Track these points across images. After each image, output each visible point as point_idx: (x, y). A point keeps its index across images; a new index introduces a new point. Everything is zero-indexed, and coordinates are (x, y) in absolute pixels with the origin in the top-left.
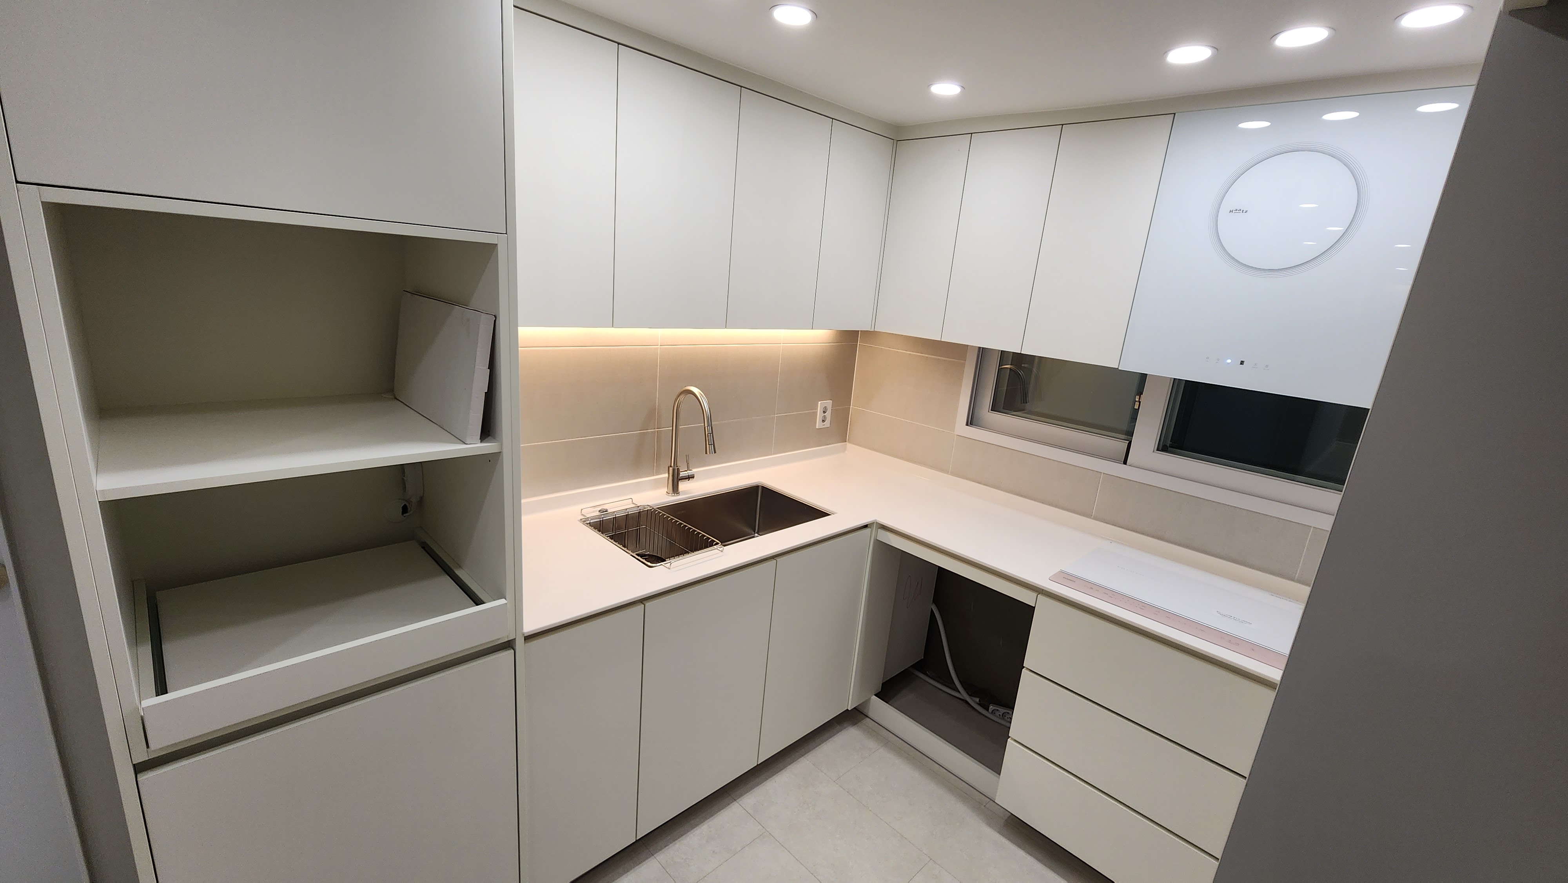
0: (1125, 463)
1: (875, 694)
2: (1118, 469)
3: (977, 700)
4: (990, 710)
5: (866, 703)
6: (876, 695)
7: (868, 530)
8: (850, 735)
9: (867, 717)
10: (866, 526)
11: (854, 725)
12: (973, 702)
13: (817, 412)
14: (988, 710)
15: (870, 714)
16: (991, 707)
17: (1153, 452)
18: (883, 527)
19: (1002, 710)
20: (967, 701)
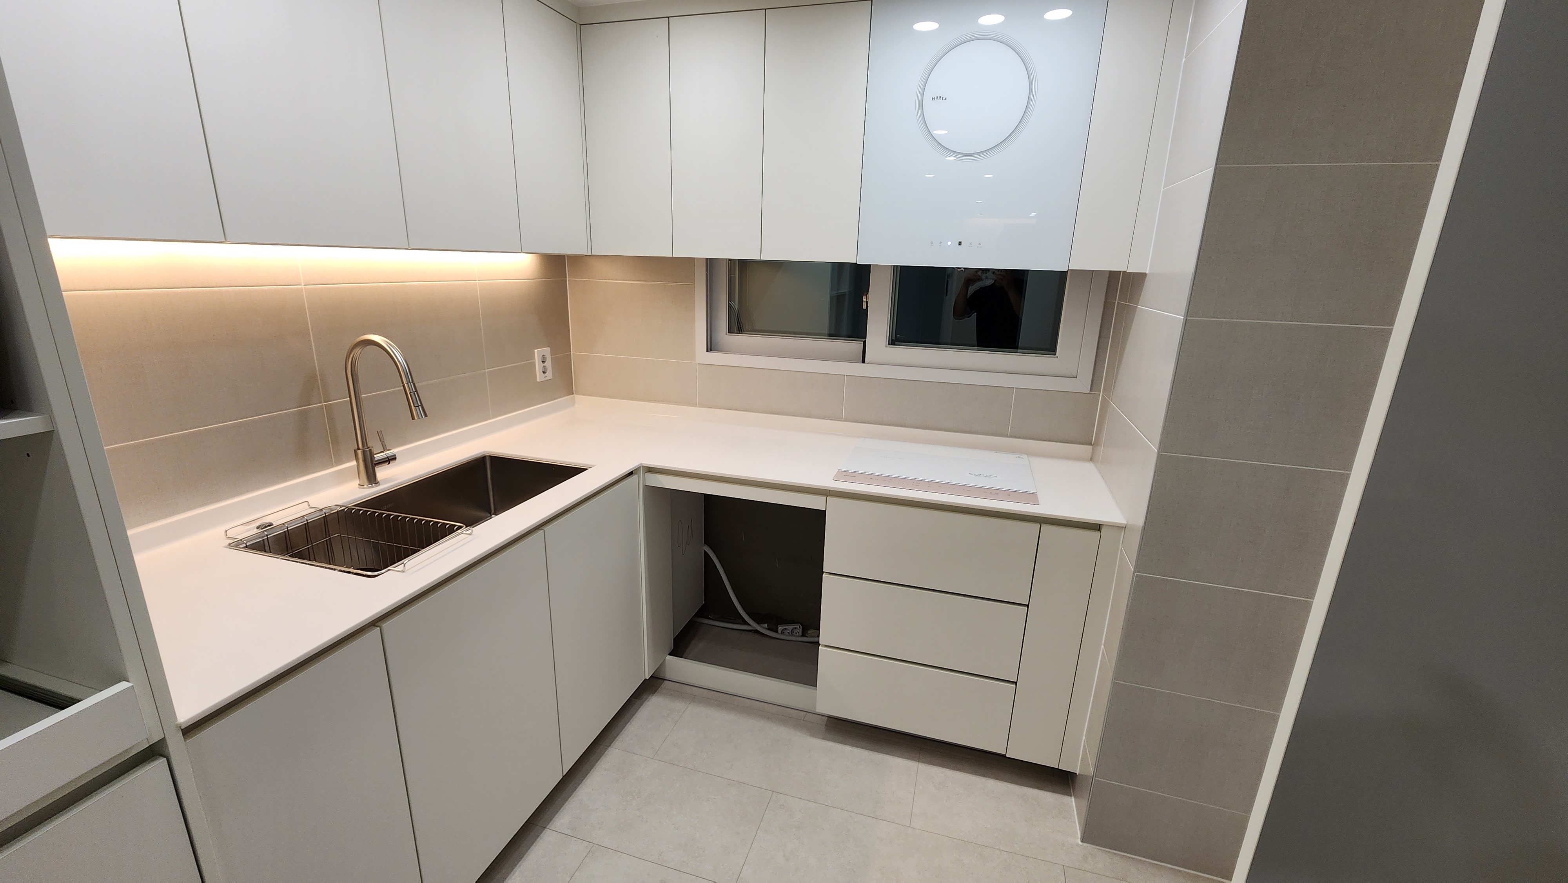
0: (863, 362)
1: (668, 653)
2: (857, 369)
3: (766, 626)
4: (779, 631)
5: (661, 667)
6: (670, 654)
7: (634, 478)
8: (652, 705)
9: (665, 680)
10: (631, 474)
11: (654, 693)
12: (762, 628)
13: (534, 363)
14: (777, 632)
15: (668, 676)
16: (780, 628)
17: (886, 347)
18: (651, 470)
19: (790, 627)
20: (757, 630)
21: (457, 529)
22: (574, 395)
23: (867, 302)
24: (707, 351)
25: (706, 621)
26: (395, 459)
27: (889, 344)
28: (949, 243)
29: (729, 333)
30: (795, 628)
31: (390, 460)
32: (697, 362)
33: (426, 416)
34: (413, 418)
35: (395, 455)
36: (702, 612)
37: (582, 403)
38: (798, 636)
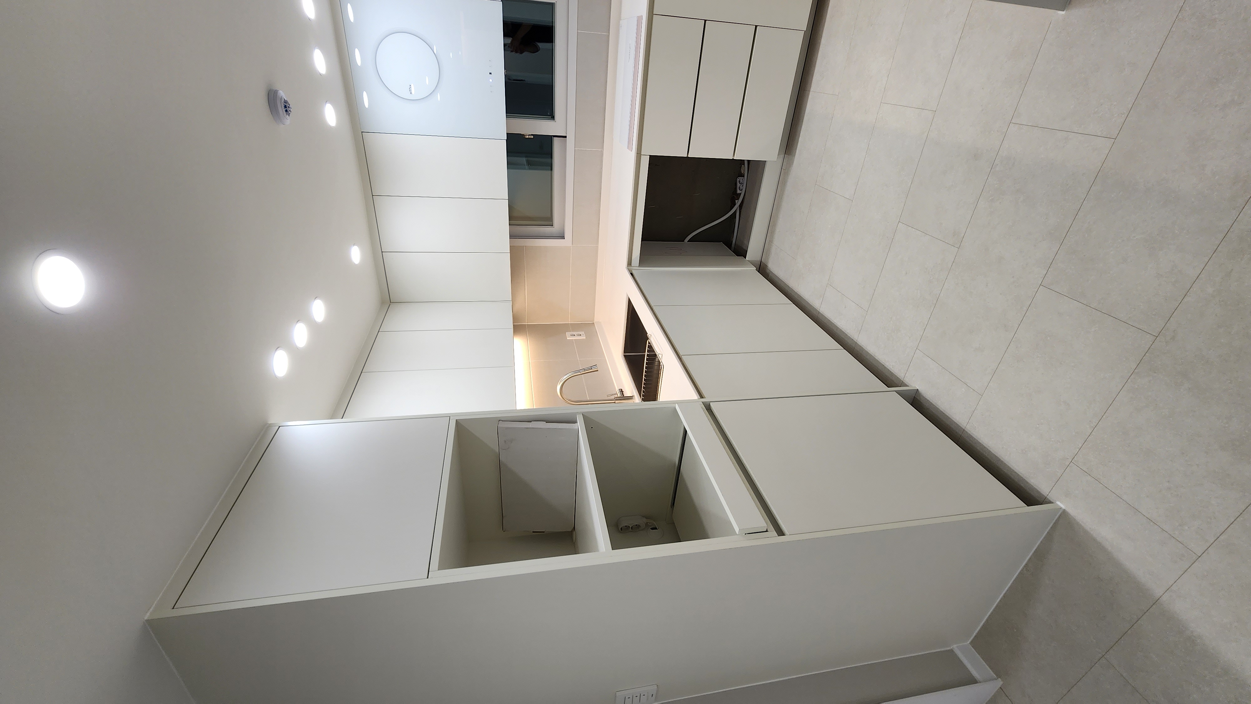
0: (565, 137)
2: (570, 140)
3: (736, 201)
4: (740, 192)
5: (753, 263)
6: (745, 258)
7: (634, 272)
8: (773, 267)
10: (632, 274)
11: (767, 266)
12: (738, 203)
13: (574, 339)
14: (740, 194)
15: (759, 259)
16: (739, 192)
17: (556, 122)
18: (630, 263)
19: (738, 185)
20: (740, 206)
21: (650, 344)
22: (594, 322)
23: (529, 135)
24: (564, 239)
25: (734, 242)
26: (621, 389)
27: (554, 120)
28: (491, 80)
29: (553, 226)
30: (739, 181)
31: (621, 391)
32: (571, 245)
33: (596, 365)
34: (597, 371)
35: (619, 389)
36: (729, 244)
37: (598, 318)
38: (744, 178)
